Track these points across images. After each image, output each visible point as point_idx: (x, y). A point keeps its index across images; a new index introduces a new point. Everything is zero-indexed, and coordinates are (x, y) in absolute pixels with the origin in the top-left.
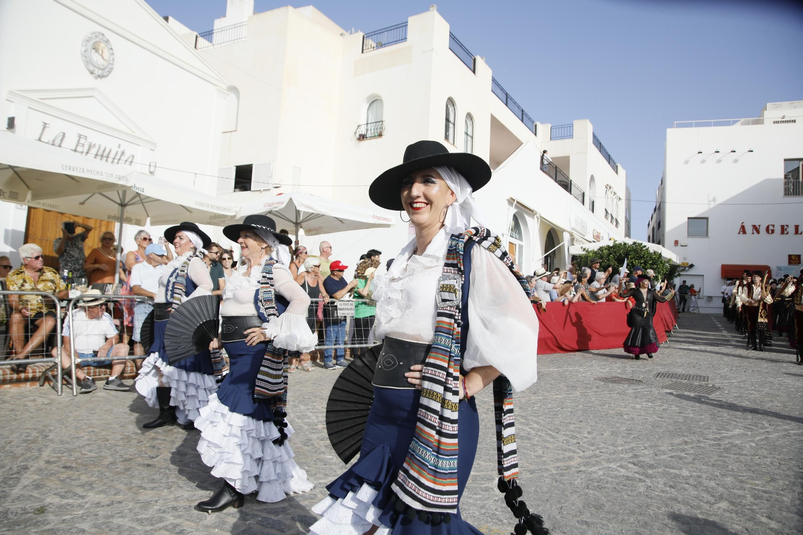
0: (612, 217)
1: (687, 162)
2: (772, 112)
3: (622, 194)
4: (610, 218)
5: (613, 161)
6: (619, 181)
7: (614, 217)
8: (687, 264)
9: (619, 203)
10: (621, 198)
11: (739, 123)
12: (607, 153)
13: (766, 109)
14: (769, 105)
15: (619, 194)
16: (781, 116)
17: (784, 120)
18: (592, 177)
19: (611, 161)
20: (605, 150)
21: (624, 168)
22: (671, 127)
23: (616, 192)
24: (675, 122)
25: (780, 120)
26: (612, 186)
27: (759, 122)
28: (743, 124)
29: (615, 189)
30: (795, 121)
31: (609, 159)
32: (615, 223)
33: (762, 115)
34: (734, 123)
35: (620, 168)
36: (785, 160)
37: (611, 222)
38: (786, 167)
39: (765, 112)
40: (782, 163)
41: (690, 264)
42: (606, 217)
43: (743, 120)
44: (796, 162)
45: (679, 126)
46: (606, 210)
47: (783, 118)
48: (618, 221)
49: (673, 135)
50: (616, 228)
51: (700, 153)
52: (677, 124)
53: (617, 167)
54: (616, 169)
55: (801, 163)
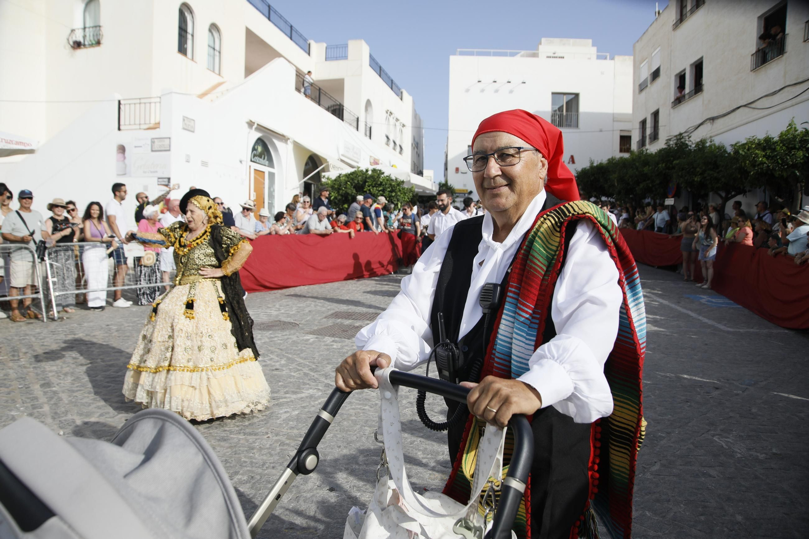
0: (395, 143)
1: (467, 91)
2: (547, 47)
3: (408, 120)
4: (392, 144)
5: (397, 87)
6: (404, 109)
7: (398, 143)
8: (467, 190)
9: (404, 129)
10: (405, 124)
11: (519, 55)
12: (389, 77)
13: (541, 44)
14: (543, 40)
15: (402, 120)
16: (553, 52)
17: (555, 55)
18: (368, 103)
19: (394, 86)
20: (386, 74)
21: (410, 94)
22: (454, 54)
23: (399, 118)
24: (459, 50)
25: (552, 55)
26: (394, 112)
27: (535, 55)
28: (522, 56)
29: (396, 114)
30: (563, 58)
31: (392, 84)
32: (398, 149)
33: (538, 49)
34: (513, 55)
35: (405, 94)
36: (553, 93)
37: (394, 149)
38: (553, 103)
39: (540, 47)
40: (550, 96)
41: (469, 191)
42: (387, 144)
43: (523, 52)
44: (562, 96)
45: (462, 54)
46: (388, 137)
47: (554, 54)
48: (403, 148)
49: (456, 62)
50: (400, 155)
51: (479, 82)
52: (460, 52)
53: (402, 93)
54: (400, 94)
55: (565, 99)
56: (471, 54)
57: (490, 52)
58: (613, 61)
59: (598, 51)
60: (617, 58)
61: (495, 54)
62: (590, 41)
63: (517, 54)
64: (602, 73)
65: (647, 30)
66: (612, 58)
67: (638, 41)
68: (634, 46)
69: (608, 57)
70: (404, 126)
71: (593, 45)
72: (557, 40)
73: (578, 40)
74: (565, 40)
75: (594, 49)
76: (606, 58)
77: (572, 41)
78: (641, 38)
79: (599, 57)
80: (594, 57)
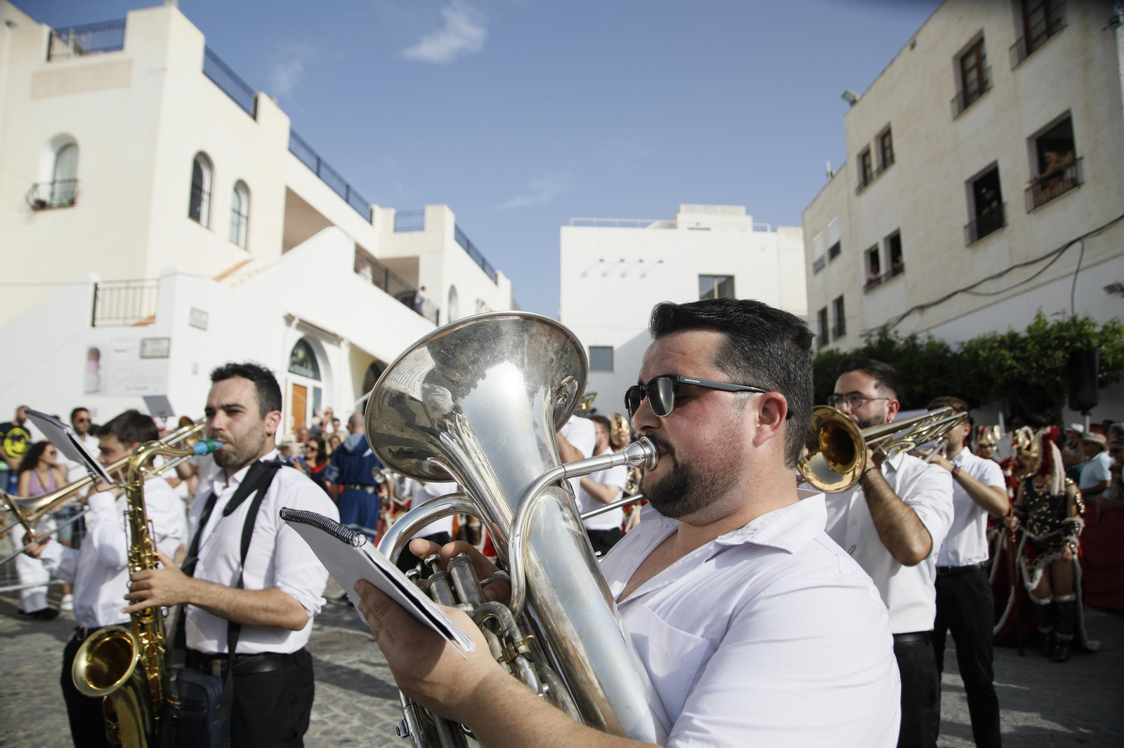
1: (584, 275)
2: (687, 216)
5: (491, 267)
6: (500, 293)
11: (653, 226)
12: (480, 255)
13: (679, 212)
14: (683, 207)
16: (696, 222)
17: (699, 226)
18: (453, 290)
19: (486, 266)
20: (477, 251)
21: (508, 276)
22: (567, 224)
24: (572, 219)
25: (695, 226)
26: (485, 301)
27: (673, 226)
28: (658, 227)
29: (490, 305)
30: (709, 229)
31: (483, 264)
33: (675, 218)
34: (644, 225)
35: (501, 277)
36: (701, 276)
38: (701, 287)
39: (679, 215)
40: (697, 279)
43: (657, 223)
44: (711, 279)
45: (577, 224)
47: (698, 224)
49: (569, 235)
51: (601, 260)
52: (574, 221)
53: (496, 275)
54: (494, 278)
55: (716, 283)
56: (588, 224)
57: (614, 223)
58: (775, 234)
59: (754, 221)
60: (780, 229)
61: (621, 225)
62: (743, 209)
63: (648, 224)
64: (763, 250)
66: (774, 230)
67: (807, 209)
68: (803, 215)
69: (769, 228)
71: (748, 214)
72: (700, 207)
73: (727, 208)
74: (710, 207)
75: (749, 219)
76: (765, 230)
77: (719, 208)
78: (811, 205)
79: (756, 229)
80: (750, 228)
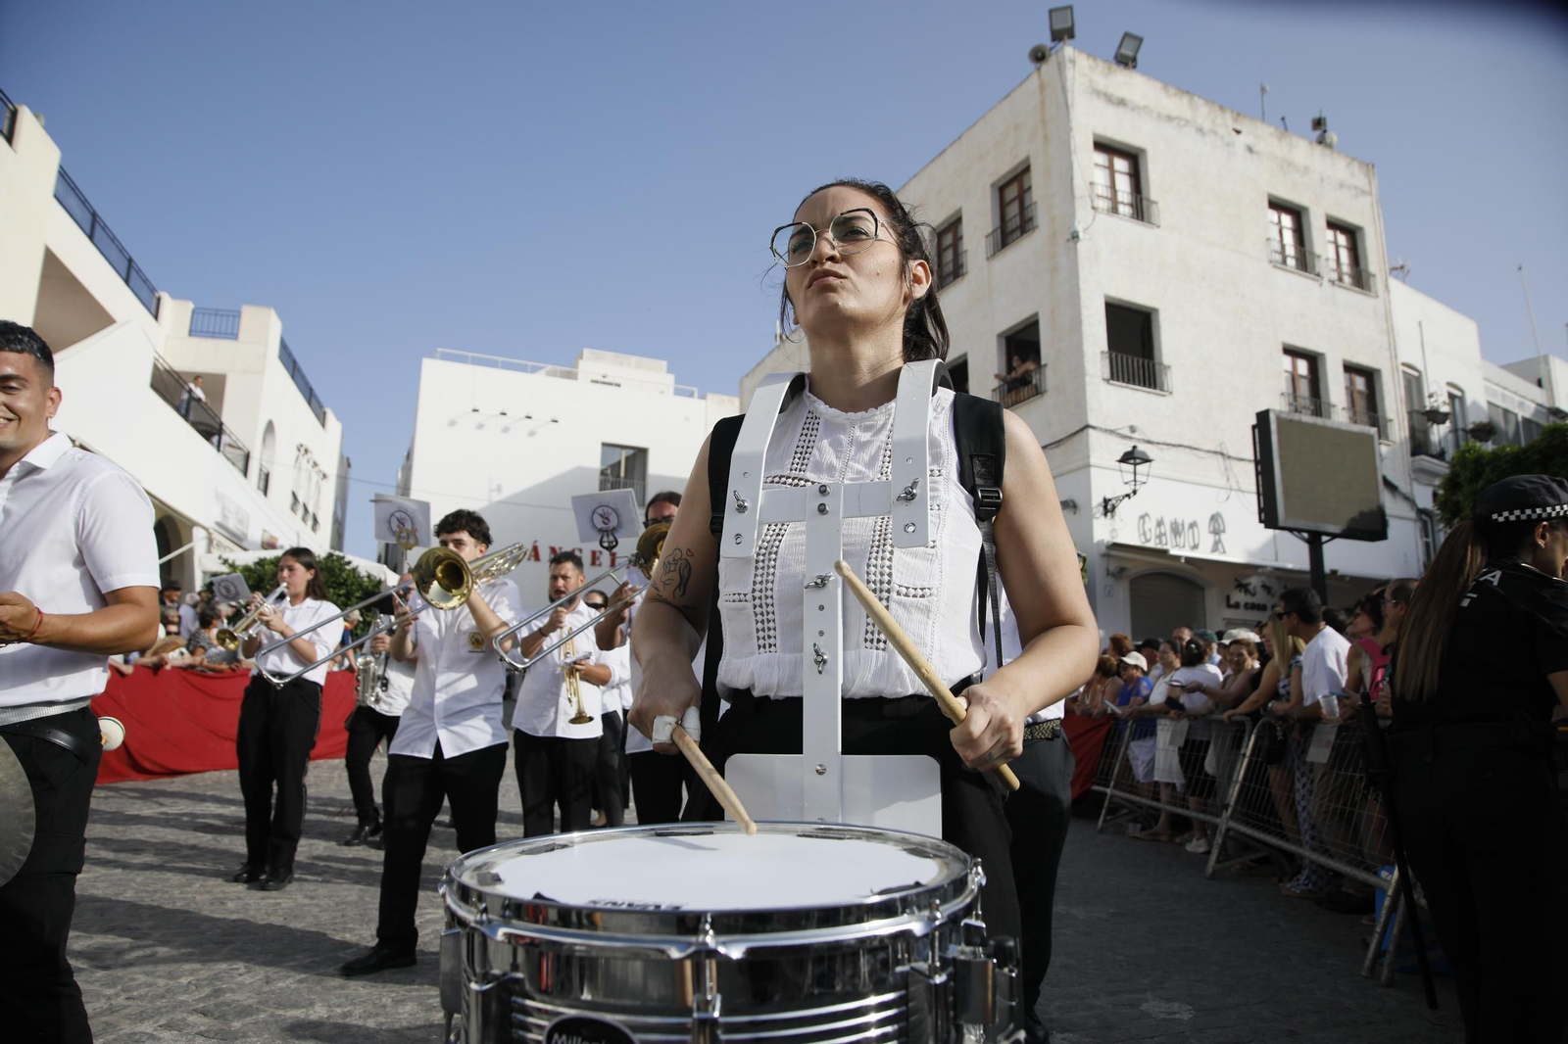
0: (306, 510)
1: (452, 423)
2: (592, 364)
3: (331, 467)
4: (301, 511)
5: (319, 402)
6: (327, 442)
7: (311, 510)
9: (324, 483)
10: (327, 472)
11: (543, 372)
12: (307, 383)
13: (582, 358)
14: (586, 352)
15: (323, 467)
16: (603, 373)
17: (606, 380)
18: (270, 427)
19: (313, 400)
20: (303, 377)
21: (339, 418)
22: (432, 356)
23: (318, 461)
24: (439, 350)
25: (600, 379)
26: (310, 448)
27: (571, 375)
28: (548, 374)
29: (316, 456)
30: (619, 385)
31: (310, 395)
32: (310, 522)
33: (576, 366)
34: (534, 370)
35: (331, 417)
36: (605, 445)
37: (304, 520)
38: (604, 458)
39: (582, 364)
40: (599, 448)
42: (293, 508)
43: (549, 367)
44: (618, 450)
45: (445, 357)
46: (294, 495)
47: (604, 377)
48: (319, 519)
49: (433, 371)
50: (312, 533)
51: (475, 410)
52: (442, 353)
53: (325, 413)
54: (322, 416)
55: (624, 454)
56: (463, 360)
57: (497, 361)
58: (703, 401)
59: (677, 382)
60: (710, 396)
61: (507, 366)
62: (664, 364)
63: (541, 368)
64: (687, 419)
65: (763, 361)
66: (703, 397)
67: (747, 375)
68: (741, 383)
69: (696, 394)
70: (325, 476)
71: (669, 371)
72: (609, 355)
73: (645, 360)
74: (623, 357)
75: (671, 378)
76: (691, 395)
77: (634, 359)
78: (753, 370)
79: (678, 392)
80: (672, 390)
